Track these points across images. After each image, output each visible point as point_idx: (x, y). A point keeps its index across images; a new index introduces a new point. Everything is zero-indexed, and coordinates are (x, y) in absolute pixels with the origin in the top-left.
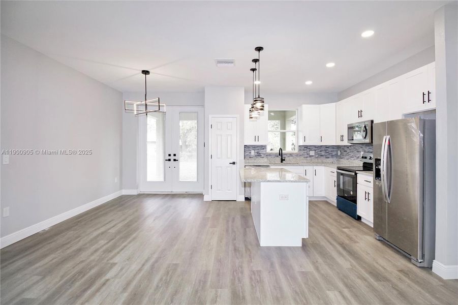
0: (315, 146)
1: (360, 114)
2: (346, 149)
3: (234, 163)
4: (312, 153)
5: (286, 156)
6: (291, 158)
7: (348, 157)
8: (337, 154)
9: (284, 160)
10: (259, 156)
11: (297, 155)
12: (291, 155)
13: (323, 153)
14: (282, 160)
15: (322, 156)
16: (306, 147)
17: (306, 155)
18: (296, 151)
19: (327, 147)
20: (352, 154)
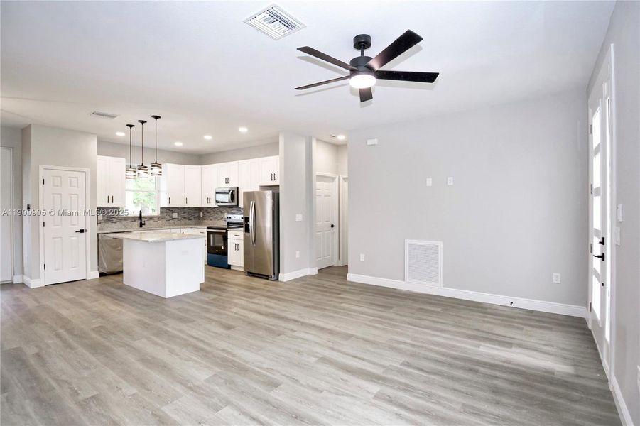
0: (178, 208)
1: (227, 181)
2: (209, 210)
3: (82, 231)
4: (175, 215)
5: (145, 219)
6: (151, 222)
7: (211, 218)
8: (200, 216)
9: (144, 224)
10: (109, 220)
11: (158, 218)
12: (151, 218)
13: (186, 215)
14: (141, 225)
15: (185, 218)
16: (169, 210)
17: (168, 218)
18: (157, 213)
19: (189, 209)
20: (216, 215)
